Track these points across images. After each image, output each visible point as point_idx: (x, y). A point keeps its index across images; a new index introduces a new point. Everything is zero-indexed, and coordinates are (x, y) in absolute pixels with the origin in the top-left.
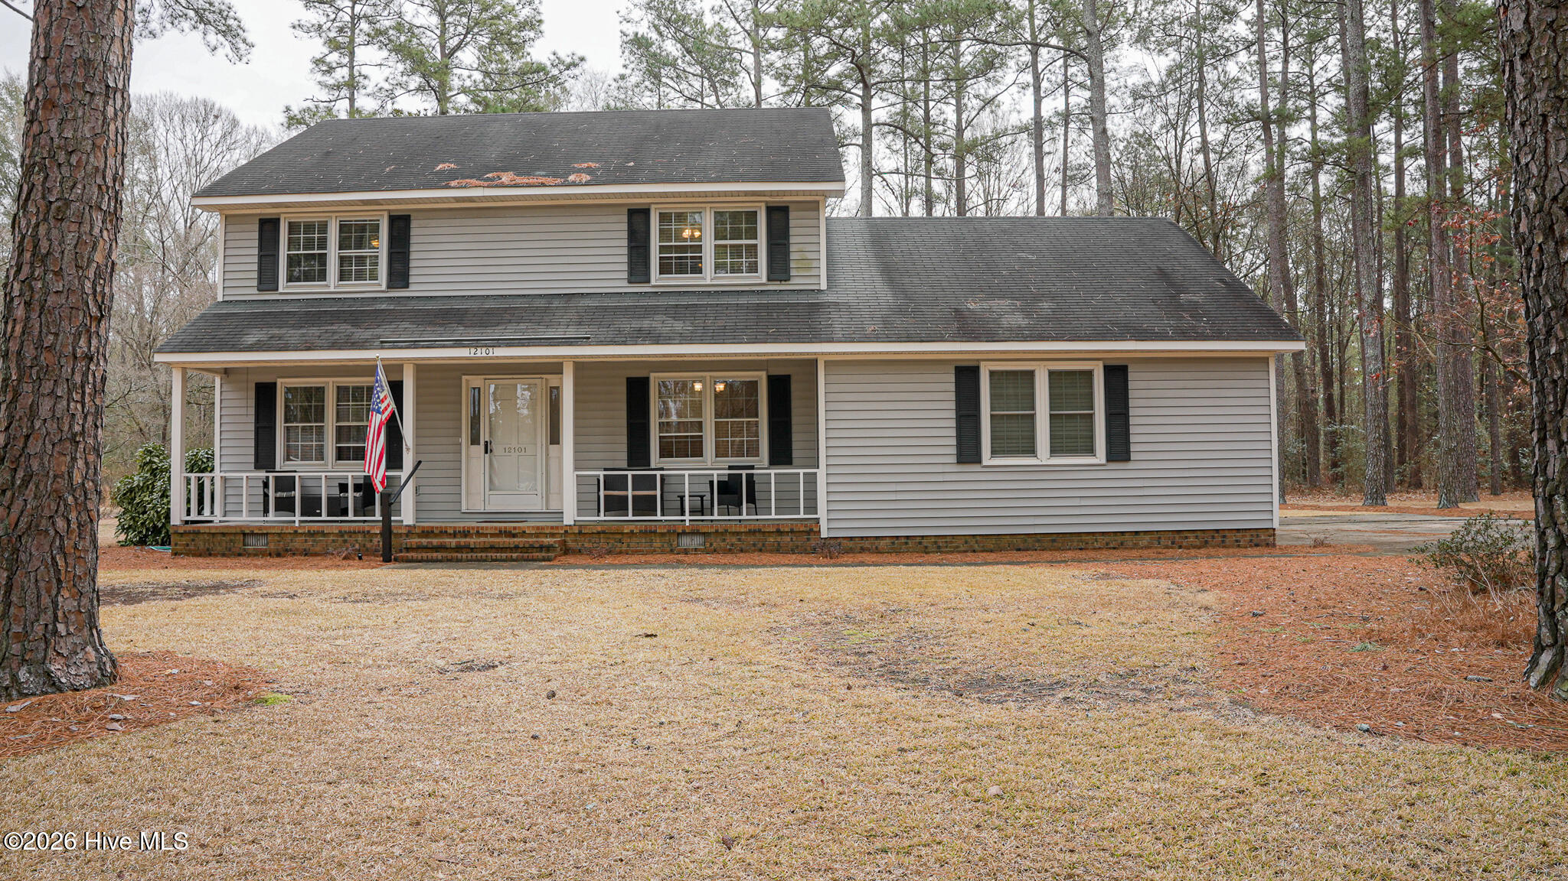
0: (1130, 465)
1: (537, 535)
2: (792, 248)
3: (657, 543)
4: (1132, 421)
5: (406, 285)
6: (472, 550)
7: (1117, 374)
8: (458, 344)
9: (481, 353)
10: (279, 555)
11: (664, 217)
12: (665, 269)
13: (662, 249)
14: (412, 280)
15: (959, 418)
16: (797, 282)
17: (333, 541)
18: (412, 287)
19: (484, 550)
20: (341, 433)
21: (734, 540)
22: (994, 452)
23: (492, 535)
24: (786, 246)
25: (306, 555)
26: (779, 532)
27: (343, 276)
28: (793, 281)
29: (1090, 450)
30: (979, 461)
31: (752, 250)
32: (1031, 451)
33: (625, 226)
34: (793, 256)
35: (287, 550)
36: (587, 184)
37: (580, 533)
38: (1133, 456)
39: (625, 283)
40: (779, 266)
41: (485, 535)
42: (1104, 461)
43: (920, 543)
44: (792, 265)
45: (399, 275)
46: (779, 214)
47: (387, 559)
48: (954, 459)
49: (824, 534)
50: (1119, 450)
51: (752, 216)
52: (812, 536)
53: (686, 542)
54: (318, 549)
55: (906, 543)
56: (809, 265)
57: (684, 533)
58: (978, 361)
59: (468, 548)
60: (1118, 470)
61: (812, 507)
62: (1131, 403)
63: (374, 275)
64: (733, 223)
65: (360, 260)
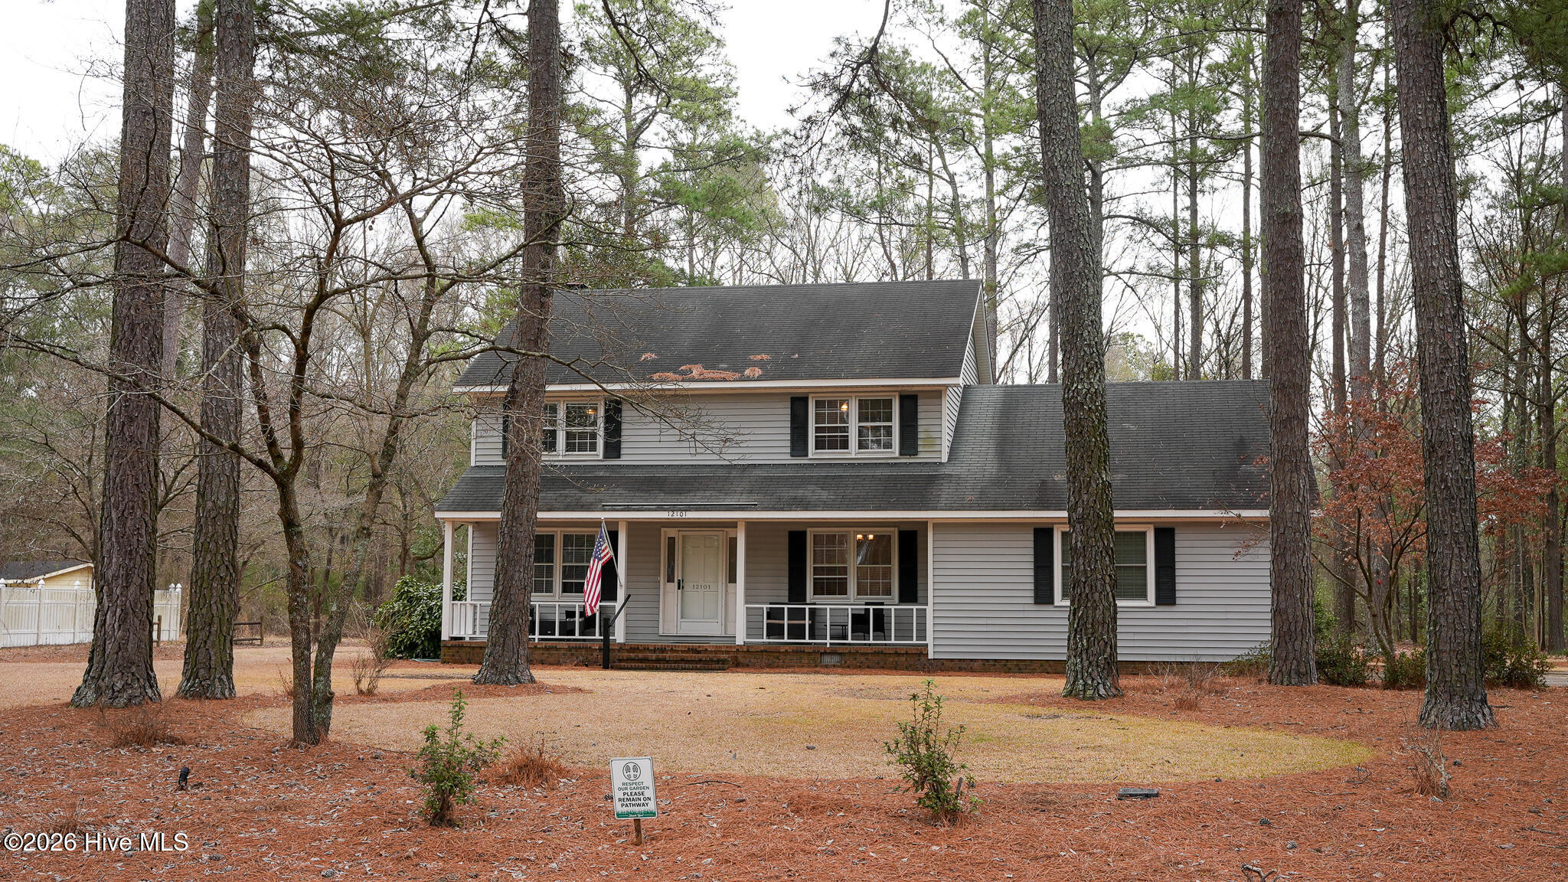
0: (1175, 608)
1: (716, 652)
2: (920, 429)
3: (805, 661)
4: (1177, 573)
5: (618, 456)
6: (668, 662)
7: (1166, 535)
8: (660, 508)
9: (677, 515)
11: (819, 404)
12: (820, 444)
13: (818, 430)
14: (623, 451)
15: (1037, 569)
16: (923, 456)
17: (564, 654)
18: (623, 458)
19: (676, 662)
20: (567, 572)
21: (863, 659)
22: (1064, 595)
23: (683, 652)
24: (915, 427)
25: (543, 664)
26: (897, 654)
27: (570, 447)
28: (921, 455)
29: (1143, 595)
30: (1052, 603)
31: (889, 431)
33: (789, 411)
34: (920, 435)
36: (759, 379)
37: (748, 651)
38: (1178, 601)
39: (788, 457)
40: (909, 443)
41: (677, 651)
42: (1153, 604)
44: (920, 442)
45: (613, 449)
46: (910, 401)
47: (606, 667)
48: (1032, 601)
49: (931, 656)
50: (1167, 595)
51: (888, 403)
52: (922, 658)
53: (827, 659)
54: (551, 660)
56: (933, 442)
57: (826, 653)
58: (1053, 524)
59: (664, 661)
60: (1166, 612)
61: (922, 635)
62: (1177, 558)
63: (593, 447)
64: (873, 408)
65: (582, 435)
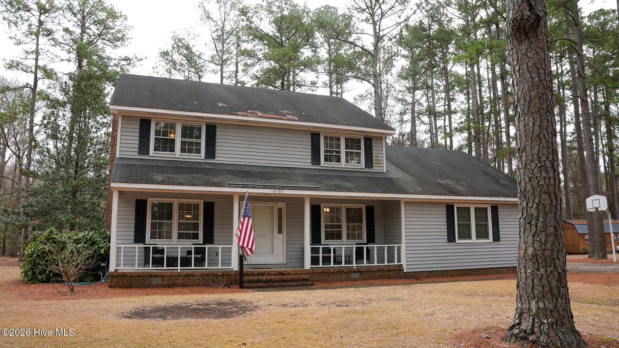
0: (500, 243)
1: (294, 274)
2: (374, 155)
3: (344, 276)
4: (500, 226)
5: (214, 157)
7: (495, 208)
9: (277, 192)
10: (169, 287)
11: (326, 138)
12: (326, 160)
13: (326, 151)
14: (217, 155)
15: (448, 225)
16: (375, 169)
17: (198, 279)
18: (217, 159)
20: (181, 227)
21: (373, 274)
22: (460, 238)
23: (274, 275)
24: (371, 154)
25: (184, 286)
26: (389, 270)
27: (183, 150)
28: (374, 168)
29: (487, 237)
30: (455, 242)
31: (360, 154)
32: (470, 237)
33: (310, 140)
34: (374, 158)
35: (173, 284)
36: (296, 121)
37: (313, 273)
38: (501, 239)
39: (310, 164)
40: (369, 162)
41: (271, 275)
42: (492, 241)
43: (437, 273)
44: (374, 162)
45: (211, 152)
46: (369, 140)
47: (242, 287)
48: (446, 241)
49: (405, 271)
50: (496, 238)
51: (359, 141)
52: (400, 272)
53: (354, 276)
55: (432, 274)
56: (380, 162)
57: (354, 272)
58: (454, 203)
60: (497, 245)
61: (399, 261)
62: (500, 220)
63: (198, 151)
64: (352, 143)
65: (191, 144)
